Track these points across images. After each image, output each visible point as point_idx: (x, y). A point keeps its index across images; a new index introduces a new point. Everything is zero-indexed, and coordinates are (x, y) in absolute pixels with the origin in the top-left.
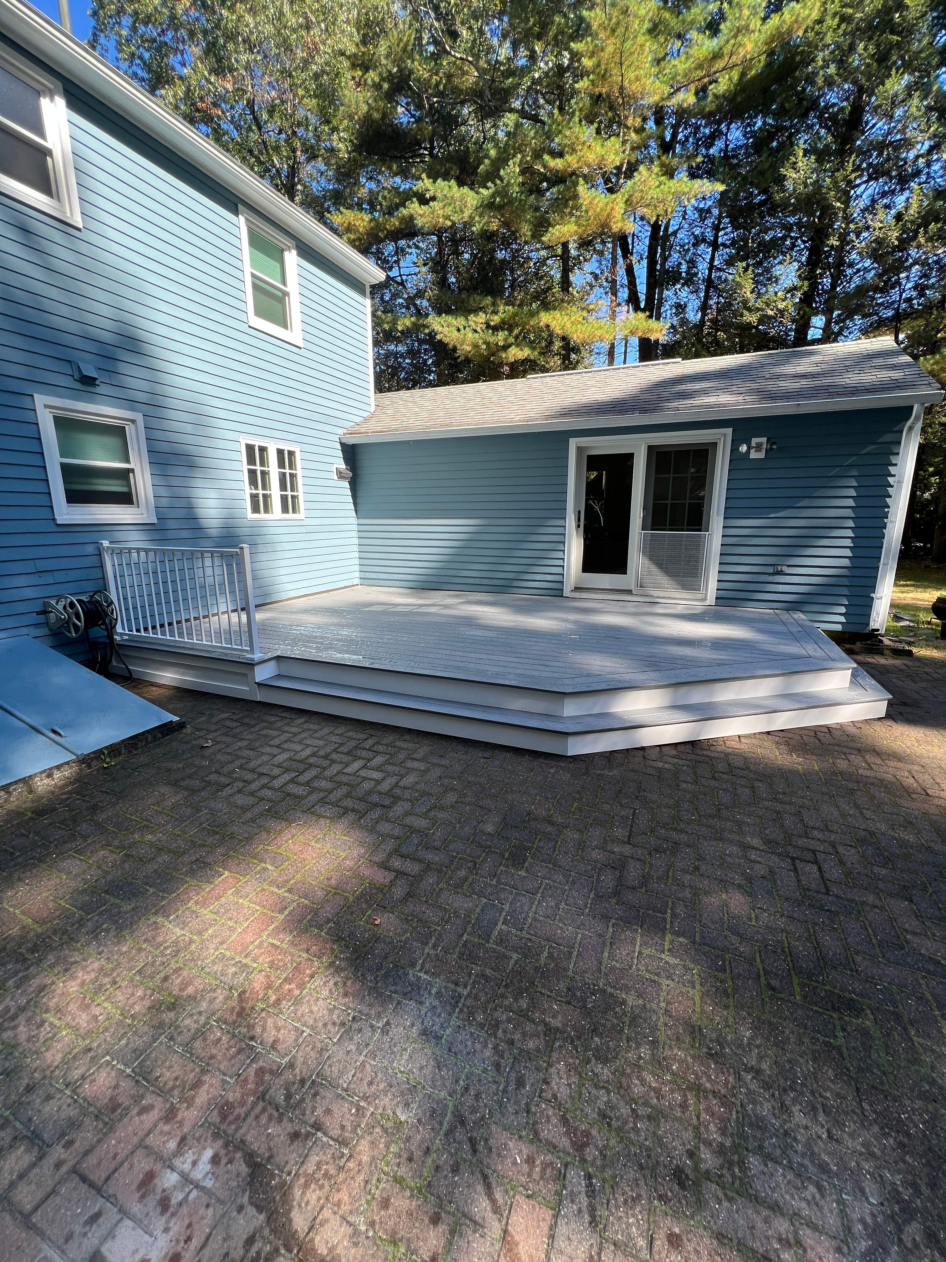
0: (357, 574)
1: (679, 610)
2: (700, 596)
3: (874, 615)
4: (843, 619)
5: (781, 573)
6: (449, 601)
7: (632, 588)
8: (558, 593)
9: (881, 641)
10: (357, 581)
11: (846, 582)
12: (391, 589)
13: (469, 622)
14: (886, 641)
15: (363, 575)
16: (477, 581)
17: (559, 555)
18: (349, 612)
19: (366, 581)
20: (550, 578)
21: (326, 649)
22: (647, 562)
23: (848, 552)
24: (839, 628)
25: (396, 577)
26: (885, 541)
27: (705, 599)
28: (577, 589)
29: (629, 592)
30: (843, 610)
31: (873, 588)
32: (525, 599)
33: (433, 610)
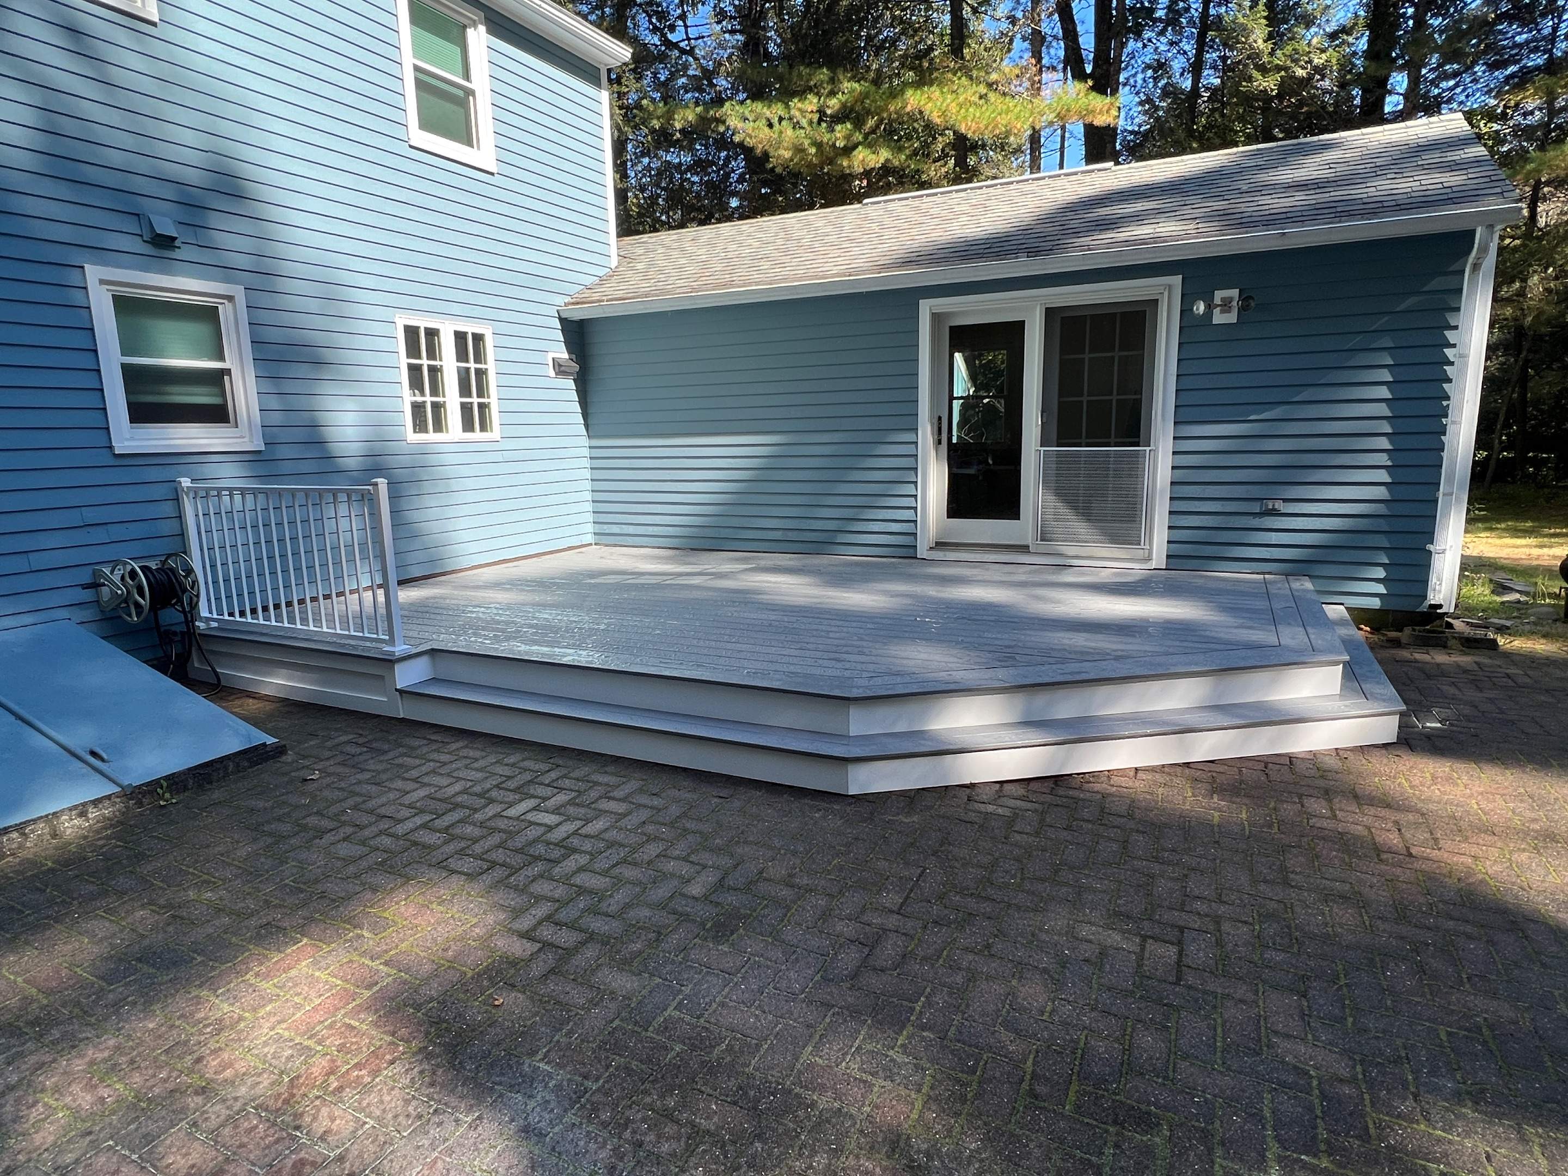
0: (590, 528)
1: (1104, 576)
2: (1140, 554)
3: (1433, 580)
4: (1381, 589)
5: (1274, 513)
6: (726, 568)
7: (1029, 541)
8: (907, 552)
9: (1450, 626)
10: (589, 538)
11: (1383, 525)
12: (643, 551)
13: (744, 598)
14: (1458, 624)
15: (599, 528)
16: (778, 535)
17: (909, 489)
18: (561, 586)
19: (604, 537)
20: (894, 527)
21: (509, 639)
22: (1051, 498)
23: (1384, 476)
24: (1375, 603)
25: (650, 530)
26: (1445, 455)
27: (1149, 559)
28: (940, 545)
29: (1024, 549)
30: (1381, 573)
31: (1430, 535)
32: (857, 564)
33: (696, 581)
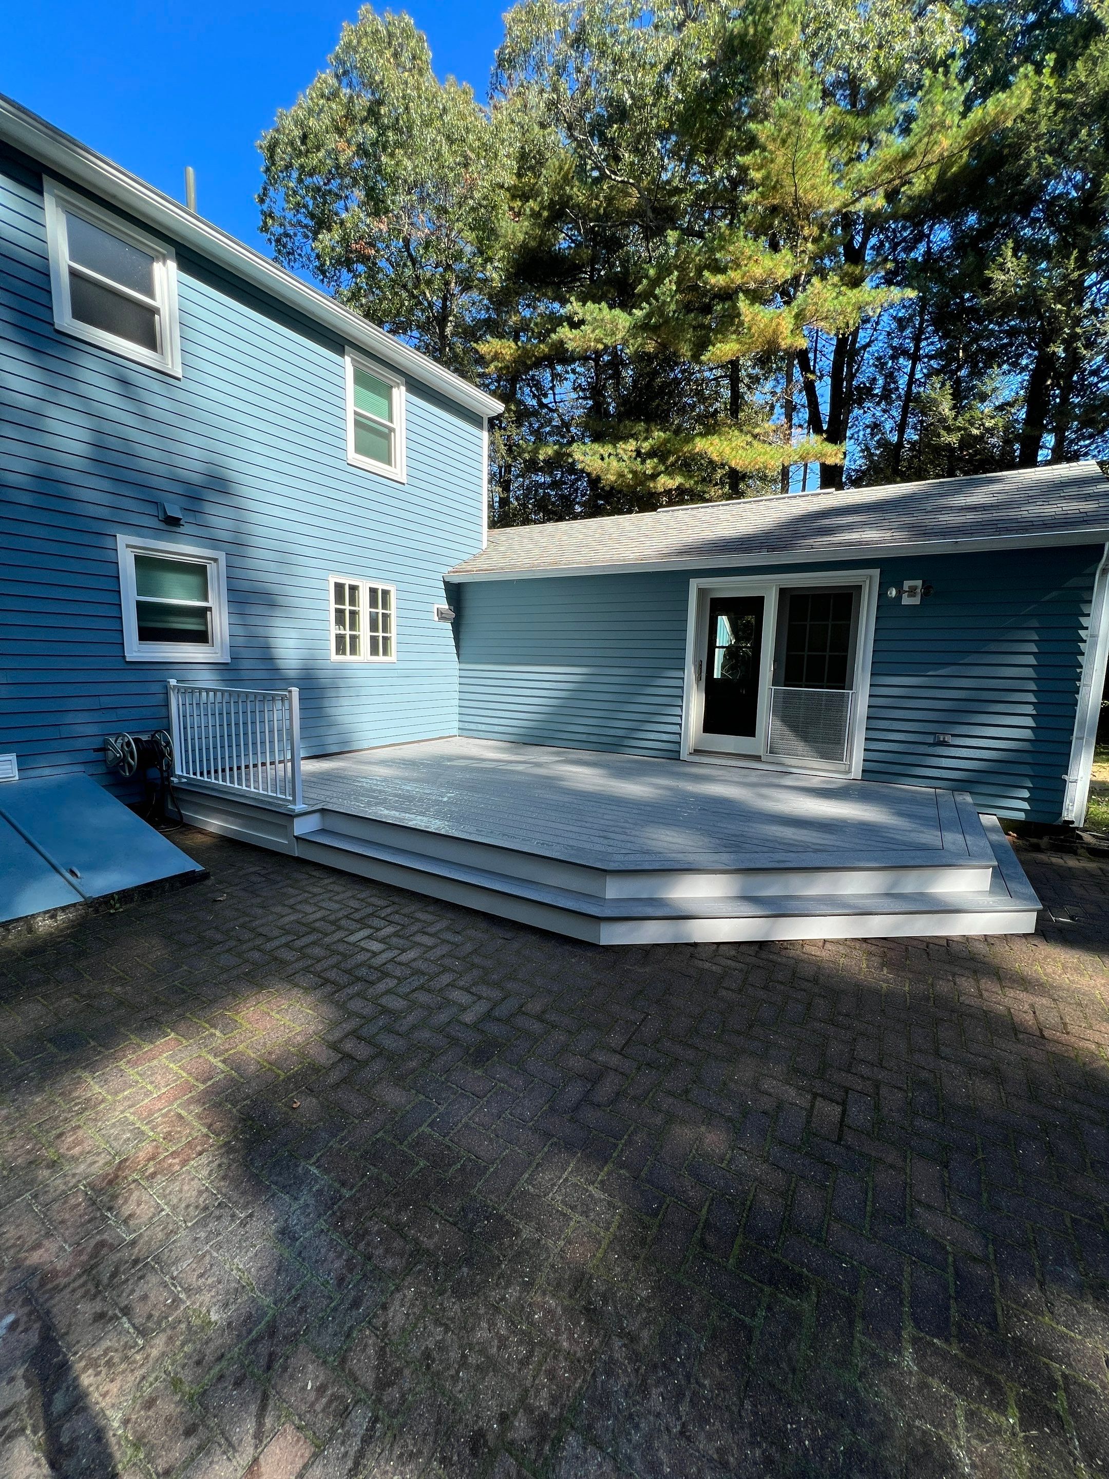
0: (456, 724)
1: (815, 782)
2: (842, 768)
3: (1067, 802)
4: (1026, 806)
5: (944, 744)
6: (544, 759)
7: (761, 752)
8: (673, 755)
9: (1080, 837)
10: (456, 732)
11: (1028, 758)
12: (490, 743)
13: (550, 783)
14: (1087, 837)
15: (462, 725)
16: (583, 737)
17: (677, 711)
18: (426, 766)
19: (465, 732)
20: (665, 737)
21: (377, 804)
22: (779, 723)
23: (1030, 722)
24: (1021, 816)
25: (497, 729)
26: (1078, 709)
27: (849, 772)
28: (697, 752)
29: (758, 758)
30: (1026, 794)
31: (1065, 768)
32: (636, 762)
33: (520, 768)
